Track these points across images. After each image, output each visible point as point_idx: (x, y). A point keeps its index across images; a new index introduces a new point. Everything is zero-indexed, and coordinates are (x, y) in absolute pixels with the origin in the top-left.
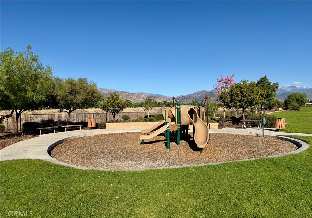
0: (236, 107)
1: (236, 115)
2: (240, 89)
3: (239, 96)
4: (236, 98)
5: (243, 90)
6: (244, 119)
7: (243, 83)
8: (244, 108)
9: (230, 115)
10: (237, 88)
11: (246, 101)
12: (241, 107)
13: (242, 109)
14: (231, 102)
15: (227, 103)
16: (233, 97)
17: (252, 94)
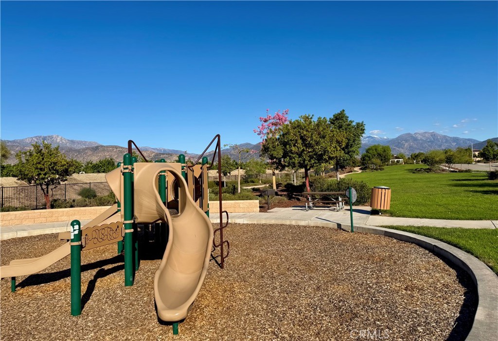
0: (293, 166)
1: (293, 181)
2: (299, 132)
3: (299, 145)
4: (293, 149)
5: (305, 133)
6: (309, 188)
7: (305, 121)
8: (308, 167)
9: (285, 180)
10: (294, 129)
11: (311, 154)
12: (302, 165)
13: (303, 170)
14: (284, 156)
15: (277, 159)
16: (288, 146)
17: (322, 140)
